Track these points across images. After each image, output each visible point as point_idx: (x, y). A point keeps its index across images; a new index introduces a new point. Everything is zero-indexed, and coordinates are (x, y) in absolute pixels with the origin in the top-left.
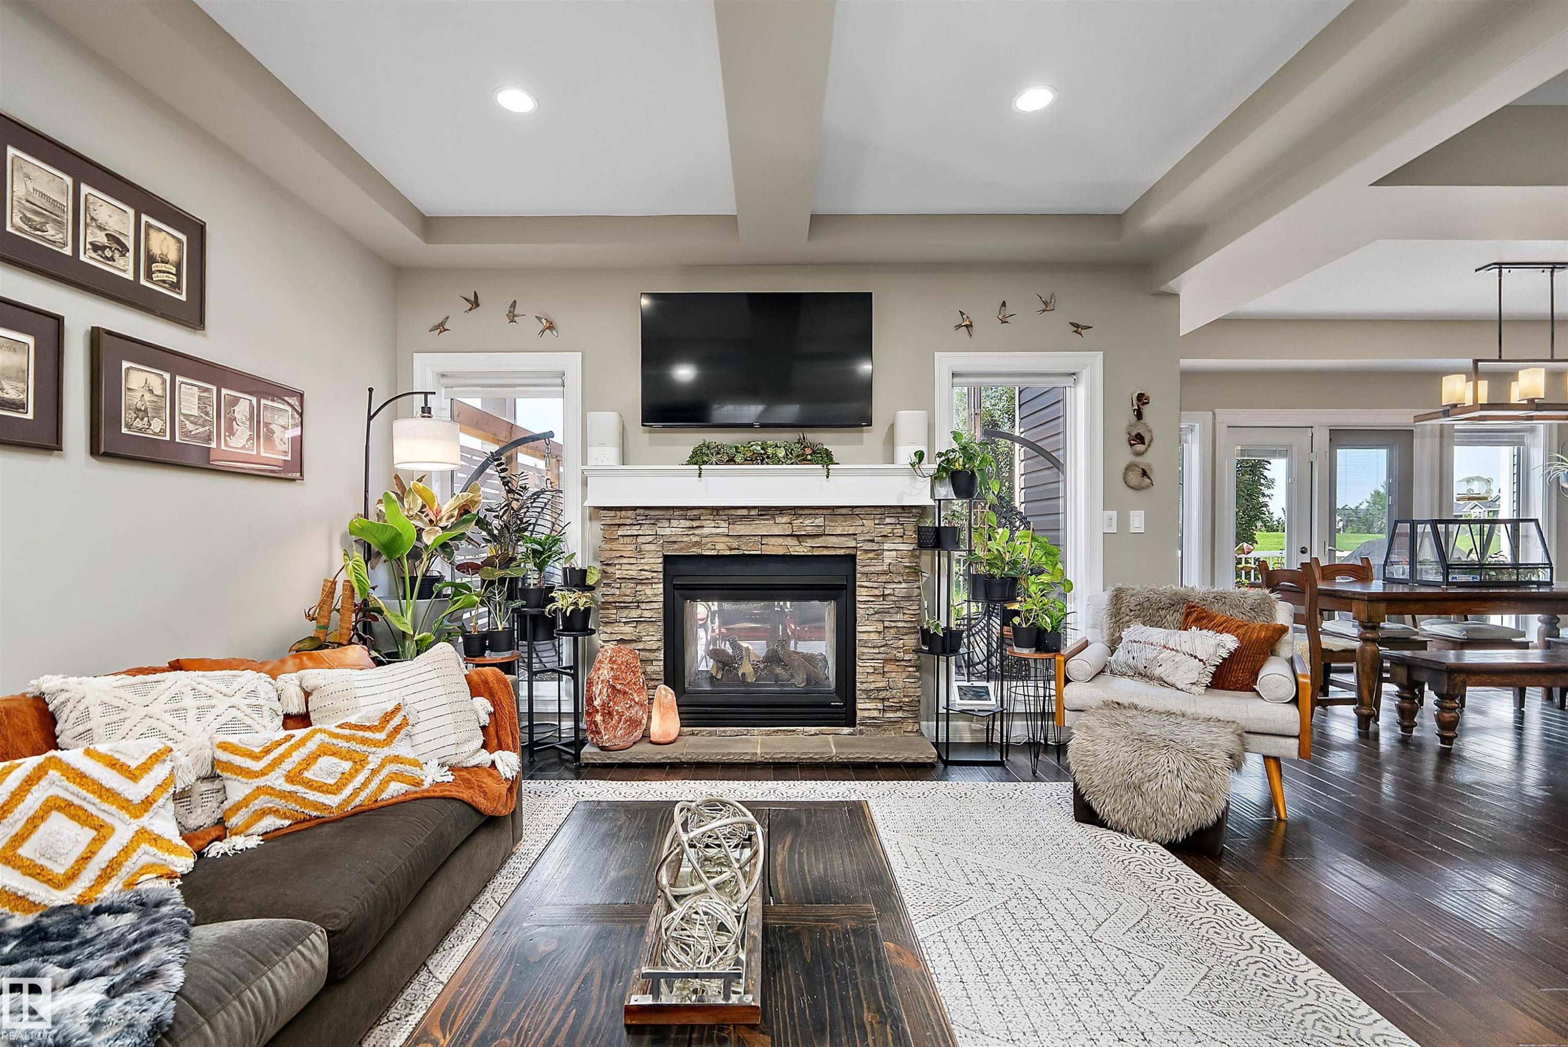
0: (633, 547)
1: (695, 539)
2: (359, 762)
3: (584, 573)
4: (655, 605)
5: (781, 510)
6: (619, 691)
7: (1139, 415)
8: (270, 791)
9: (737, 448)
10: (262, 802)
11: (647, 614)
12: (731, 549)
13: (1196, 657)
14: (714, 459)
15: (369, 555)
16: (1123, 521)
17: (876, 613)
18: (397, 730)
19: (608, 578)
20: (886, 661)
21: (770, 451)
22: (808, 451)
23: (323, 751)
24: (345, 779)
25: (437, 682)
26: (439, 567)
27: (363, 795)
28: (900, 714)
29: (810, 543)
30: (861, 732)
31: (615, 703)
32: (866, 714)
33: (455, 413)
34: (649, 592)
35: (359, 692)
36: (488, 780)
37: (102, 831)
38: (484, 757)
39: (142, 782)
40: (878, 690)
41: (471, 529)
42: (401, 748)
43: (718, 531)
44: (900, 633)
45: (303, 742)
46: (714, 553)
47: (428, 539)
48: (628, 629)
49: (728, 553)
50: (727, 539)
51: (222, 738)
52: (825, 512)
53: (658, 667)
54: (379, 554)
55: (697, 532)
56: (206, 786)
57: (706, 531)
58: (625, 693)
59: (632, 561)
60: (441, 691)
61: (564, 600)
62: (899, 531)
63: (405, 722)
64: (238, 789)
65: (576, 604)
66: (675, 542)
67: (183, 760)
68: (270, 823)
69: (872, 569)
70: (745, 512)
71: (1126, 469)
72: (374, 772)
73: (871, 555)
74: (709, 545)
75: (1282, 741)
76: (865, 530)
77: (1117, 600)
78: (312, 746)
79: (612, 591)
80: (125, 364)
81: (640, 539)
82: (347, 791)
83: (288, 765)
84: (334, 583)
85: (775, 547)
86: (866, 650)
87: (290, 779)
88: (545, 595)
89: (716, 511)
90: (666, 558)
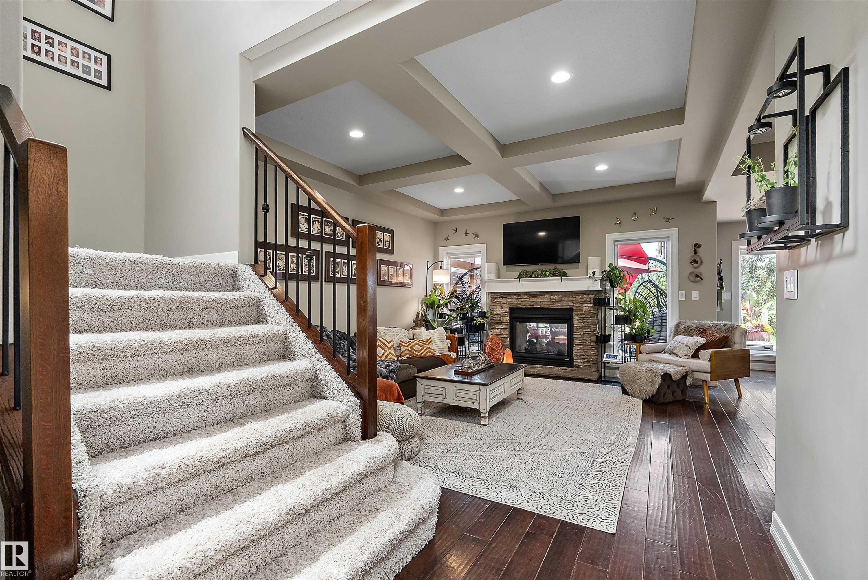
0: (500, 305)
1: (519, 302)
2: (423, 348)
3: (485, 312)
4: (506, 323)
5: (547, 293)
6: (493, 349)
7: (695, 252)
8: (408, 350)
9: (533, 272)
10: (407, 352)
11: (504, 326)
12: (530, 306)
13: (687, 346)
14: (525, 276)
15: (427, 307)
16: (689, 295)
17: (580, 328)
18: (430, 342)
19: (492, 314)
20: (584, 345)
21: (544, 273)
22: (557, 272)
23: (417, 344)
24: (420, 350)
25: (439, 335)
26: (445, 310)
27: (424, 354)
28: (589, 364)
29: (557, 304)
30: (575, 370)
31: (492, 353)
32: (577, 363)
33: (451, 263)
34: (504, 319)
35: (423, 335)
36: (449, 358)
37: (385, 351)
38: (448, 353)
39: (390, 344)
40: (581, 355)
41: (454, 300)
42: (430, 346)
43: (526, 299)
44: (589, 336)
45: (413, 342)
46: (525, 307)
47: (441, 302)
48: (498, 331)
49: (529, 307)
50: (528, 302)
51: (400, 340)
52: (562, 293)
53: (507, 343)
54: (430, 307)
55: (520, 300)
56: (398, 348)
57: (522, 300)
58: (495, 350)
59: (500, 309)
60: (439, 337)
61: (478, 320)
62: (589, 300)
63: (431, 341)
64: (403, 349)
65: (480, 321)
66: (512, 303)
67: (395, 342)
68: (408, 356)
69: (579, 313)
70: (535, 293)
71: (690, 274)
72: (425, 350)
73: (578, 308)
74: (523, 305)
75: (705, 374)
76: (576, 299)
77: (677, 326)
78: (415, 343)
79: (493, 319)
80: (382, 265)
81: (502, 303)
82: (421, 353)
83: (411, 346)
84: (419, 313)
85: (545, 305)
86: (577, 341)
87: (411, 348)
88: (472, 319)
89: (526, 293)
90: (510, 308)
